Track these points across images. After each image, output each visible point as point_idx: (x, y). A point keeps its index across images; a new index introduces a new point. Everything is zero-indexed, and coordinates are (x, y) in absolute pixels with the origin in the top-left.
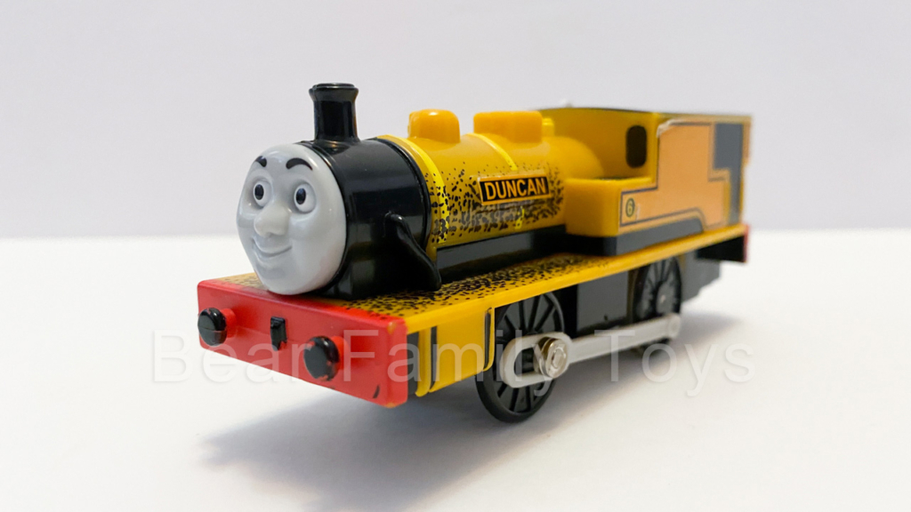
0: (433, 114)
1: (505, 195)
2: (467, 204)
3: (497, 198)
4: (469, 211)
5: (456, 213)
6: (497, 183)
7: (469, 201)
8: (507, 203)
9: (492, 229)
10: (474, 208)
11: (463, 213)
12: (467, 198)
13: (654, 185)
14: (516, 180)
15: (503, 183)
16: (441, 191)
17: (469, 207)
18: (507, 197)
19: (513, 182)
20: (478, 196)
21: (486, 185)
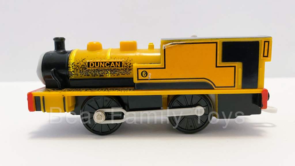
0: (95, 43)
1: (98, 66)
2: (82, 68)
3: (94, 67)
4: (83, 70)
5: (77, 70)
6: (96, 63)
7: (83, 67)
8: (100, 69)
9: (96, 76)
10: (85, 69)
11: (80, 71)
12: (82, 66)
13: (163, 67)
14: (105, 62)
15: (99, 63)
16: (71, 64)
17: (83, 69)
18: (99, 67)
19: (104, 63)
20: (86, 66)
21: (90, 63)
